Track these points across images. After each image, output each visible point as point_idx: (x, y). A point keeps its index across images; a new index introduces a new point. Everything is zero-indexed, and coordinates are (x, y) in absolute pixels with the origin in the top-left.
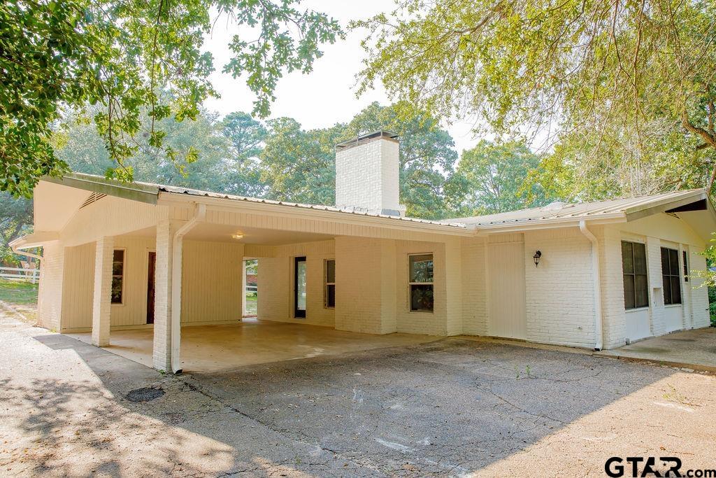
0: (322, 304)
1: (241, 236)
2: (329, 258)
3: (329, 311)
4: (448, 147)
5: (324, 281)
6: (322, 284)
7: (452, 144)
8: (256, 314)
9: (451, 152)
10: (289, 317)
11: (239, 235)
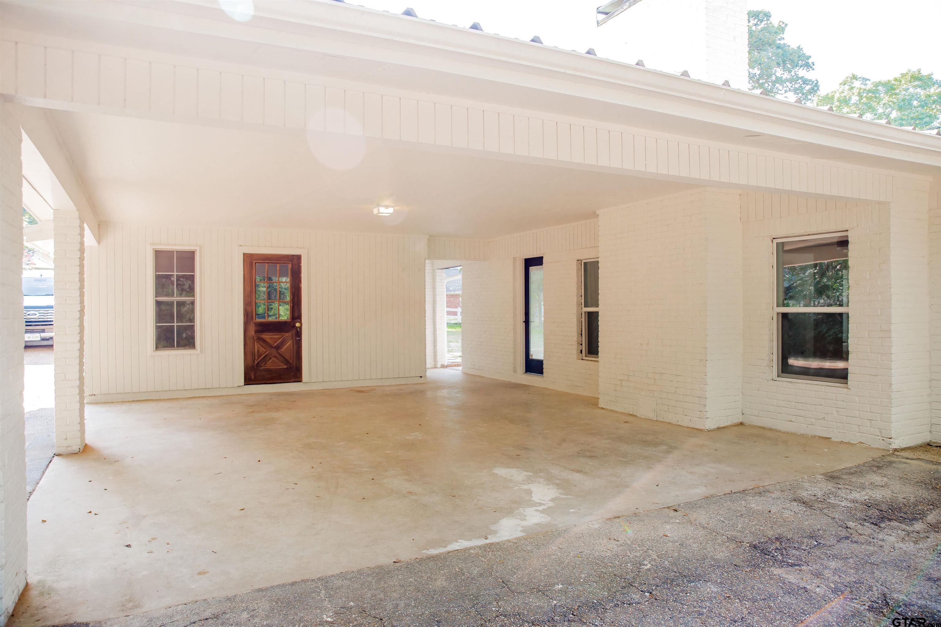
0: (574, 350)
1: (391, 210)
2: (587, 256)
3: (588, 364)
4: (802, 73)
5: (579, 304)
6: (575, 311)
7: (808, 66)
8: (459, 360)
9: (806, 82)
10: (515, 371)
11: (387, 207)
